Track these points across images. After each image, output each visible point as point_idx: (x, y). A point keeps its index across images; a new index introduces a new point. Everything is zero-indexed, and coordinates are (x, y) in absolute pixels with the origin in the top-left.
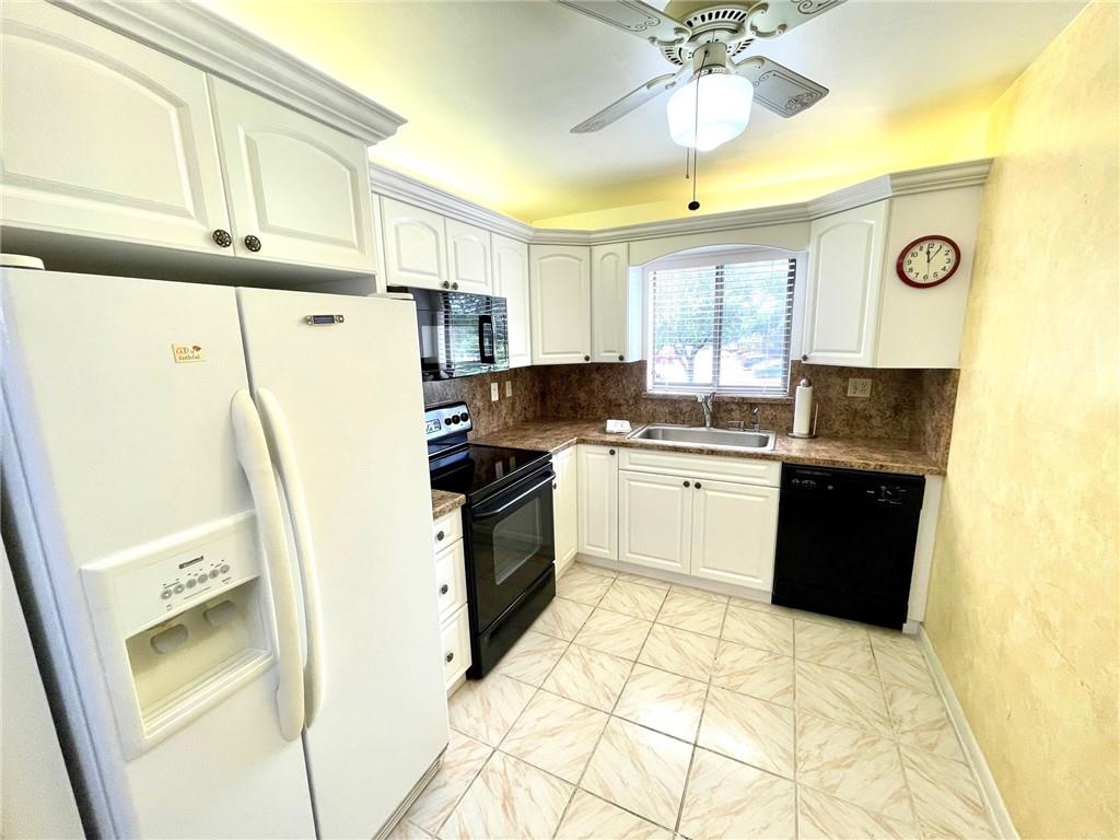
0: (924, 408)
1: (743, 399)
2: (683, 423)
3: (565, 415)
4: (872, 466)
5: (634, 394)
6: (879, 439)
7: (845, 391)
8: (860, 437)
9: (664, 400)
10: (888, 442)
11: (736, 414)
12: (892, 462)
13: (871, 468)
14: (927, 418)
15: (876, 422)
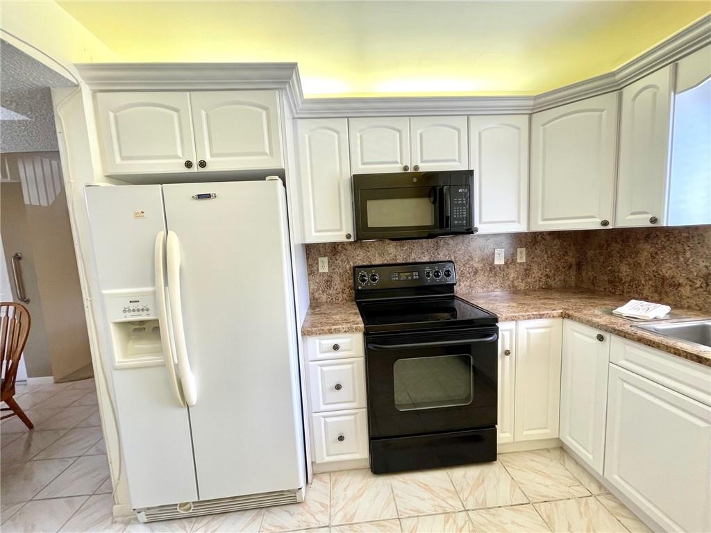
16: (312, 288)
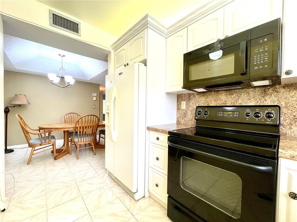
16: (178, 116)
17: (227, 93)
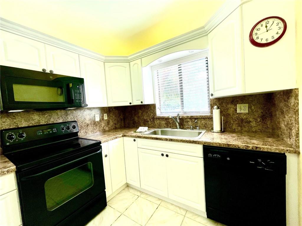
0: (278, 115)
1: (192, 116)
2: (170, 127)
3: (131, 126)
4: (251, 146)
5: (152, 117)
6: (256, 132)
7: (236, 110)
8: (246, 131)
9: (163, 119)
10: (260, 133)
11: (190, 123)
12: (263, 145)
13: (250, 148)
14: (281, 120)
15: (253, 124)
17: (39, 113)
